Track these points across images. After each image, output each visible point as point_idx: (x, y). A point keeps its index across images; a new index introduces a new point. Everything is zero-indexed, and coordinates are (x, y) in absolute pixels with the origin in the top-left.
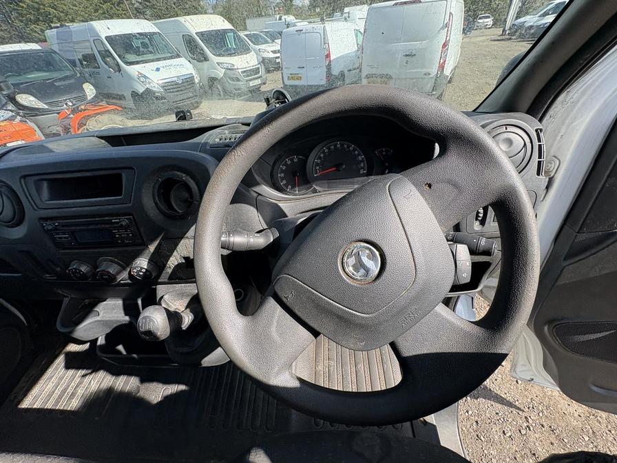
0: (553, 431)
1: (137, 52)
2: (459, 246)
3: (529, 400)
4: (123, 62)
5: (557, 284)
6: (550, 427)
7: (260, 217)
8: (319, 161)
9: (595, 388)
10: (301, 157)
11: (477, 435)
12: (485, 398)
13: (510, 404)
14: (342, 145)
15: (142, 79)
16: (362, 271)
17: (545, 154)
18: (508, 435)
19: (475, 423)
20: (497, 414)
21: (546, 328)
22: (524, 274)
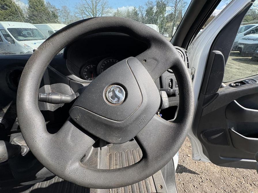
0: (211, 181)
1: (24, 36)
2: (162, 92)
3: (201, 170)
4: (16, 39)
5: (202, 116)
6: (210, 179)
7: (72, 90)
8: (103, 67)
9: (221, 158)
10: (94, 65)
11: (184, 190)
12: (185, 172)
13: (194, 173)
14: (113, 60)
15: (26, 47)
16: (116, 99)
17: (189, 60)
18: (196, 187)
19: (183, 185)
20: (190, 178)
21: (201, 135)
22: (189, 95)
